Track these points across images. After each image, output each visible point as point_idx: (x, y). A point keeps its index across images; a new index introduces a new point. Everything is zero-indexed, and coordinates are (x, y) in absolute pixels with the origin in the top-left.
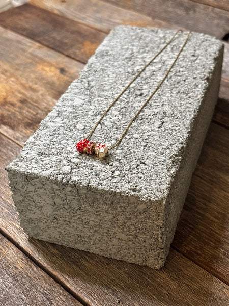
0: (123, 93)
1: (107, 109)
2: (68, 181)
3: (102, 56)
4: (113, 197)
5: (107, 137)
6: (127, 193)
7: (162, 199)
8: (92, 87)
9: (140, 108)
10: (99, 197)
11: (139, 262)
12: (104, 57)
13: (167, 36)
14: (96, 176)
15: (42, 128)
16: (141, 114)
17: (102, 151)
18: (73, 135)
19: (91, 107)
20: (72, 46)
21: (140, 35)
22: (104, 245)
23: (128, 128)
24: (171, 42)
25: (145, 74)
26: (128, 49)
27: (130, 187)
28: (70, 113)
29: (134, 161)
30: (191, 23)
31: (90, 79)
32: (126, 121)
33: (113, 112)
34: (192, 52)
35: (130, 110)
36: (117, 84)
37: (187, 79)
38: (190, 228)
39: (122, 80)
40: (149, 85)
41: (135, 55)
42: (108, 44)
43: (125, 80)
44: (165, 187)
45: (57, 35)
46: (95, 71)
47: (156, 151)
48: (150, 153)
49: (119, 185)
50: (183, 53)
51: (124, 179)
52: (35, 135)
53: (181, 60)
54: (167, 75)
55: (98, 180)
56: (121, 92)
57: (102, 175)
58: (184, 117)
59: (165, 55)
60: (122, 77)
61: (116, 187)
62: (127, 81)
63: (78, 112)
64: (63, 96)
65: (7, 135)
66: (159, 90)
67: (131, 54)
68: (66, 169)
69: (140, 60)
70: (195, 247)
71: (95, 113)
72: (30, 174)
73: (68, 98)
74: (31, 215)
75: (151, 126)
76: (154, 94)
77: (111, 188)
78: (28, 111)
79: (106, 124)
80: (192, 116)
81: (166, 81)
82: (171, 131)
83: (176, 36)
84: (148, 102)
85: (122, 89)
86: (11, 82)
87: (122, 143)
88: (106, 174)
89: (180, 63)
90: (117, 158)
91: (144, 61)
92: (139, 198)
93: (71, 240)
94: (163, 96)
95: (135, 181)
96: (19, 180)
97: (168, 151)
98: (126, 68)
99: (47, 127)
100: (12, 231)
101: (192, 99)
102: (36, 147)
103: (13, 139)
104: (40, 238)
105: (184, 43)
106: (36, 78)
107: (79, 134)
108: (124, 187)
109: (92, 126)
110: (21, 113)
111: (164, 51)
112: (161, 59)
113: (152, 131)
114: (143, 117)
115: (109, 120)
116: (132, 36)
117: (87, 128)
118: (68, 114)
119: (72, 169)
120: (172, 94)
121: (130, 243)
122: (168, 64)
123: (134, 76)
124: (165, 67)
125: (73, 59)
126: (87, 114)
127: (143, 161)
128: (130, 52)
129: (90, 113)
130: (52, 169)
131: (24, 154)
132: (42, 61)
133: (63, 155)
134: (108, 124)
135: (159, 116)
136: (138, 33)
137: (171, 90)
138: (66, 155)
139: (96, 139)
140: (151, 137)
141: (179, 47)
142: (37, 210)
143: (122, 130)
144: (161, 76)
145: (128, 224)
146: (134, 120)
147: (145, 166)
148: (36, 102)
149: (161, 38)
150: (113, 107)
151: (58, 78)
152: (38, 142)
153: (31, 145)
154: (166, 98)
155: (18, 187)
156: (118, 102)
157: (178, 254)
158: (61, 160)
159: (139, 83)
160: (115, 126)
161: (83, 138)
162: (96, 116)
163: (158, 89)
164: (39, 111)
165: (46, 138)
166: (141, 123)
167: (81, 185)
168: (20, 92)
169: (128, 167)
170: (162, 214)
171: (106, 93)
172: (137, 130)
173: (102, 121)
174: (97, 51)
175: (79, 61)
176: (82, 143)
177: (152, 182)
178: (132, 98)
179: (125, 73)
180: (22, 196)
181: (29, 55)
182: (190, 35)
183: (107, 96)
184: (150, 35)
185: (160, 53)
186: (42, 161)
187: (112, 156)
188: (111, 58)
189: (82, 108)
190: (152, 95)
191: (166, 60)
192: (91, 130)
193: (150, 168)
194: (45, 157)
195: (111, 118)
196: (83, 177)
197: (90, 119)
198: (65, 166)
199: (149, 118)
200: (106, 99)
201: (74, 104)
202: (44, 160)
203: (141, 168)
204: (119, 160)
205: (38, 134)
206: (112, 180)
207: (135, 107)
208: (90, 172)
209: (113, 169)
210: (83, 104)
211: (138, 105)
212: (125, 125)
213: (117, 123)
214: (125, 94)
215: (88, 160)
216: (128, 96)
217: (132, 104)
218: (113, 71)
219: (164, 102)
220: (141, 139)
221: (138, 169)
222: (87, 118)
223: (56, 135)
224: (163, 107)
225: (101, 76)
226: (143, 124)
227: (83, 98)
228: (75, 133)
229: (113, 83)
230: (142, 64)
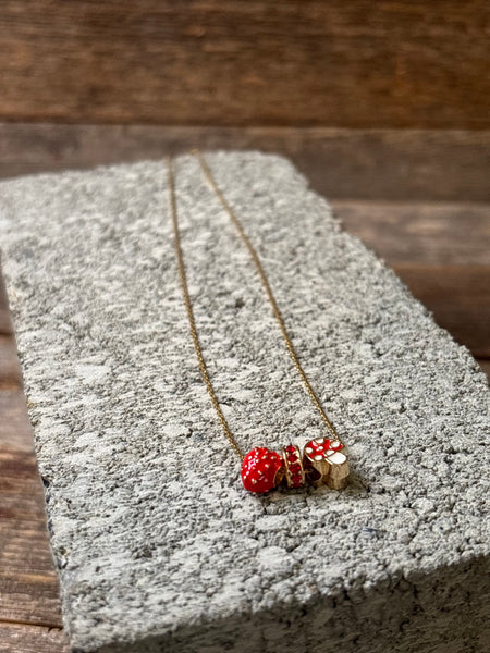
0: (190, 314)
1: (193, 362)
3: (30, 254)
5: (283, 427)
8: (88, 327)
9: (278, 332)
13: (147, 174)
14: (380, 537)
15: (63, 480)
16: (296, 342)
17: (337, 458)
18: (179, 459)
19: (146, 373)
21: (76, 188)
23: (307, 384)
26: (81, 222)
28: (100, 408)
29: (426, 455)
31: (57, 311)
32: (279, 373)
33: (220, 364)
34: (245, 191)
35: (255, 343)
36: (148, 300)
37: (303, 240)
39: (151, 288)
40: (232, 277)
41: (118, 229)
43: (160, 286)
46: (54, 291)
47: (444, 411)
49: (470, 533)
50: (228, 196)
51: (462, 512)
53: (242, 211)
54: (251, 247)
55: (399, 547)
57: (393, 528)
58: (403, 316)
59: (191, 211)
60: (142, 281)
62: (168, 287)
64: (29, 375)
66: (270, 279)
67: (104, 229)
68: (273, 559)
69: (145, 236)
71: (172, 383)
73: (49, 375)
75: (356, 360)
76: (269, 291)
77: (459, 550)
79: (237, 397)
80: (418, 306)
81: (262, 258)
82: (417, 354)
84: (278, 312)
87: (338, 427)
88: (399, 519)
89: (246, 215)
90: (372, 465)
91: (157, 235)
94: (298, 288)
97: (471, 400)
98: (129, 260)
99: (75, 472)
101: (368, 274)
102: (102, 539)
107: (193, 450)
109: (204, 415)
111: (179, 202)
112: (194, 221)
113: (371, 369)
114: (310, 347)
115: (232, 385)
117: (198, 426)
118: (98, 413)
119: (289, 550)
120: (313, 279)
122: (224, 225)
123: (172, 271)
124: (222, 232)
127: (446, 446)
128: (97, 226)
129: (159, 386)
130: (233, 579)
133: (214, 523)
134: (241, 394)
135: (345, 332)
136: (68, 186)
137: (299, 272)
140: (388, 385)
141: (205, 188)
143: (298, 396)
144: (235, 251)
146: (298, 363)
147: (470, 456)
149: (138, 183)
150: (206, 353)
152: (95, 524)
153: (81, 541)
154: (308, 291)
156: (203, 337)
158: (228, 541)
159: (203, 282)
160: (268, 394)
161: (218, 457)
162: (185, 388)
163: (264, 278)
165: (108, 500)
166: (323, 363)
167: (368, 584)
169: (433, 478)
171: (145, 329)
172: (334, 381)
173: (220, 396)
178: (226, 317)
179: (139, 271)
183: (155, 333)
186: (175, 569)
188: (60, 251)
189: (121, 384)
190: (271, 296)
191: (208, 219)
192: (218, 428)
194: (166, 554)
195: (233, 380)
196: (349, 558)
197: (179, 402)
198: (256, 552)
199: (327, 345)
200: (162, 340)
201: (84, 382)
202: (173, 563)
203: (464, 464)
204: (384, 470)
205: (70, 502)
206: (436, 529)
207: (261, 333)
208: (351, 535)
209: (402, 499)
210: (114, 375)
211: (263, 327)
212: (287, 381)
213: (264, 384)
214: (201, 315)
215: (306, 506)
216: (210, 316)
217: (247, 330)
218: (103, 276)
219: (314, 300)
220: (371, 397)
221: (458, 470)
222: (167, 404)
223: (129, 482)
224: (328, 311)
225: (84, 296)
226: (330, 364)
227: (94, 359)
228: (180, 451)
229: (134, 301)
230: (160, 243)
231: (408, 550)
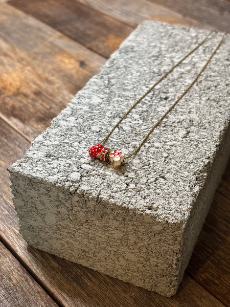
0: (146, 95)
1: (126, 111)
2: (76, 190)
3: (126, 52)
4: (126, 214)
5: (125, 143)
6: (142, 211)
7: (182, 222)
8: (112, 85)
9: (164, 114)
10: (109, 211)
11: (148, 287)
12: (128, 53)
13: (200, 36)
14: (108, 187)
15: (53, 127)
16: (165, 120)
17: (117, 159)
18: (87, 137)
19: (109, 108)
20: (95, 38)
21: (170, 32)
22: (111, 264)
23: (149, 134)
24: (203, 43)
25: (172, 76)
26: (155, 46)
27: (145, 204)
28: (86, 112)
29: (153, 174)
30: (224, 24)
31: (111, 76)
32: (146, 127)
33: (133, 116)
34: (226, 56)
35: (152, 114)
36: (140, 84)
37: (219, 85)
38: (209, 252)
39: (146, 80)
40: (176, 88)
41: (163, 54)
42: (134, 40)
43: (150, 81)
44: (186, 207)
45: (80, 26)
46: (118, 68)
47: (178, 164)
48: (171, 166)
49: (133, 201)
50: (216, 56)
51: (139, 194)
52: (45, 133)
53: (213, 64)
54: (197, 79)
55: (109, 192)
56: (144, 94)
57: (115, 187)
58: (212, 129)
59: (196, 57)
60: (147, 77)
61: (130, 202)
62: (151, 82)
63: (95, 111)
64: (80, 92)
65: (17, 129)
66: (187, 94)
67: (159, 52)
68: (75, 176)
69: (168, 60)
70: (213, 276)
71: (113, 114)
72: (34, 178)
73: (85, 95)
74: (32, 223)
75: (175, 135)
76: (180, 98)
77: (124, 203)
78: (42, 105)
79: (125, 128)
80: (222, 127)
81: (195, 85)
82: (197, 143)
83: (210, 37)
84: (173, 107)
85: (146, 90)
86: (26, 72)
87: (140, 152)
88: (120, 186)
89: (212, 66)
90: (133, 168)
91: (173, 62)
92: (156, 218)
93: (74, 254)
94: (191, 102)
95: (151, 197)
96: (21, 183)
97: (192, 166)
98: (152, 67)
99: (59, 126)
100: (10, 237)
101: (223, 108)
102: (44, 147)
103: (22, 133)
104: (40, 248)
105: (217, 45)
106: (54, 69)
107: (93, 137)
108: (139, 203)
109: (109, 128)
110: (34, 106)
111: (195, 52)
112: (191, 61)
113: (175, 140)
114: (167, 124)
115: (128, 124)
116: (161, 33)
117: (103, 131)
118: (83, 113)
119: (82, 176)
120: (201, 101)
121: (140, 266)
122: (199, 67)
123: (160, 77)
124: (195, 69)
125: (95, 52)
126: (105, 115)
127: (163, 175)
128: (158, 50)
129: (108, 114)
130: (60, 175)
131: (29, 154)
132: (61, 51)
133: (73, 159)
134: (126, 128)
135: (185, 124)
136: (168, 30)
137: (200, 96)
138: (77, 159)
139: (112, 144)
140: (173, 148)
141: (212, 49)
142: (39, 218)
143: (141, 137)
144: (190, 79)
145: (140, 244)
146: (156, 126)
147: (165, 181)
148: (51, 95)
149: (193, 38)
150: (133, 110)
151: (77, 72)
152: (47, 142)
153: (39, 145)
154: (193, 104)
155: (20, 191)
156: (140, 104)
157: (192, 281)
158: (70, 165)
159: (164, 85)
160: (134, 132)
161: (97, 142)
162: (114, 118)
163: (185, 93)
164: (54, 106)
165: (57, 138)
166: (164, 131)
167: (91, 196)
168: (35, 83)
169: (145, 181)
170: (180, 239)
171: (127, 93)
172: (159, 138)
173: (120, 125)
174: (122, 46)
175: (101, 55)
176: (96, 148)
177: (171, 200)
178: (155, 101)
179: (150, 72)
180: (24, 201)
181: (49, 45)
182: (225, 37)
183: (128, 96)
184: (181, 34)
185: (190, 54)
186: (50, 164)
187: (129, 165)
188: (137, 54)
189: (99, 108)
190: (178, 100)
191: (197, 62)
192: (107, 134)
193: (170, 184)
194: (53, 159)
195: (130, 122)
196: (93, 187)
197: (107, 121)
198: (74, 172)
199: (173, 126)
200: (127, 99)
201: (91, 102)
202: (52, 163)
203: (160, 182)
204: (135, 171)
205: (48, 133)
207: (159, 111)
208: (102, 182)
209: (129, 181)
210: (101, 104)
211: (162, 110)
212: (145, 131)
213: (137, 128)
214: (149, 96)
215: (101, 168)
216: (151, 98)
217: (155, 108)
218: (138, 69)
219: (191, 108)
220: (162, 149)
221: (156, 183)
222: (104, 120)
223: (67, 136)
224: (190, 114)
225: (124, 74)
226: (165, 132)
227: (102, 96)
228: (90, 135)
229: (135, 83)
230: (170, 65)
231: (110, 195)
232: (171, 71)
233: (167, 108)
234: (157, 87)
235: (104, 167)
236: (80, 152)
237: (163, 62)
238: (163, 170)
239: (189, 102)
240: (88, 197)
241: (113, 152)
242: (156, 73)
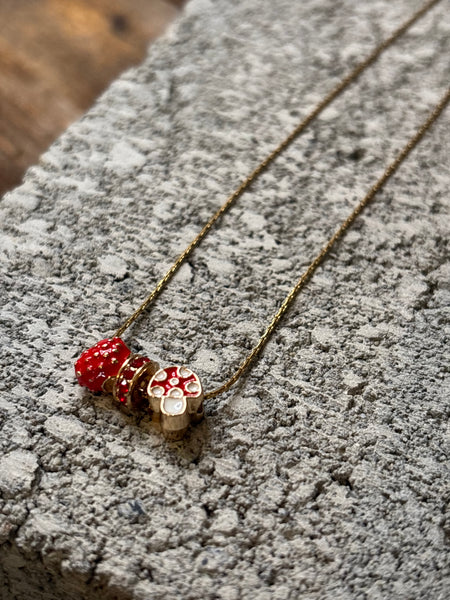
0: (290, 140)
1: (223, 200)
2: (14, 533)
5: (210, 328)
8: (183, 105)
9: (349, 212)
14: (136, 522)
16: (352, 236)
17: (174, 406)
18: (79, 299)
19: (167, 187)
23: (296, 294)
25: (377, 75)
28: (85, 200)
29: (307, 463)
31: (180, 71)
32: (286, 263)
33: (245, 218)
35: (309, 214)
36: (272, 103)
39: (292, 91)
40: (389, 118)
41: (347, 4)
43: (303, 92)
46: (204, 47)
51: (252, 561)
55: (138, 548)
56: (284, 138)
57: (160, 522)
60: (294, 77)
62: (309, 97)
63: (116, 200)
64: (75, 128)
66: (425, 142)
68: (16, 468)
69: (363, 24)
71: (176, 211)
73: (90, 139)
75: (387, 297)
76: (404, 157)
79: (213, 265)
84: (379, 189)
85: (291, 123)
87: (262, 365)
88: (180, 517)
90: (236, 435)
91: (377, 29)
94: (440, 171)
95: (299, 574)
98: (313, 46)
107: (101, 299)
109: (158, 266)
112: (435, 29)
113: (388, 319)
114: (359, 252)
115: (226, 248)
117: (139, 275)
118: (77, 204)
119: (42, 468)
123: (336, 79)
126: (148, 214)
127: (341, 471)
129: (160, 210)
133: (19, 391)
134: (219, 265)
135: (421, 255)
138: (32, 394)
139: (166, 329)
140: (381, 350)
143: (269, 303)
144: (432, 88)
146: (321, 262)
147: (352, 500)
150: (247, 197)
151: (105, 48)
156: (268, 177)
158: (5, 419)
159: (351, 109)
160: (246, 281)
161: (113, 321)
162: (180, 225)
163: (419, 138)
166: (347, 279)
167: (65, 564)
169: (277, 496)
171: (228, 135)
172: (330, 308)
173: (199, 253)
176: (100, 358)
178: (321, 165)
179: (306, 63)
183: (231, 145)
187: (216, 423)
189: (132, 185)
190: (397, 164)
192: (152, 289)
193: (369, 514)
195: (234, 243)
196: (79, 522)
197: (155, 237)
198: (14, 449)
199: (380, 260)
200: (226, 157)
203: (332, 505)
204: (241, 448)
206: (200, 559)
207: (331, 204)
208: (113, 498)
209: (214, 496)
210: (140, 171)
211: (342, 198)
212: (283, 277)
213: (256, 267)
214: (299, 148)
215: (117, 432)
216: (307, 155)
217: (320, 193)
218: (266, 52)
219: (439, 194)
220: (341, 354)
221: (316, 508)
222: (143, 232)
223: (11, 294)
224: (437, 217)
225: (221, 67)
226: (352, 284)
227: (145, 143)
228: (89, 292)
229: (258, 98)
230: (367, 39)
231: (141, 561)
232: (373, 60)
233: (360, 193)
234: (329, 113)
235: (126, 432)
236: (48, 364)
237: (348, 32)
238: (343, 450)
239: (432, 171)
240: (57, 565)
241: (163, 377)
242: (323, 67)
